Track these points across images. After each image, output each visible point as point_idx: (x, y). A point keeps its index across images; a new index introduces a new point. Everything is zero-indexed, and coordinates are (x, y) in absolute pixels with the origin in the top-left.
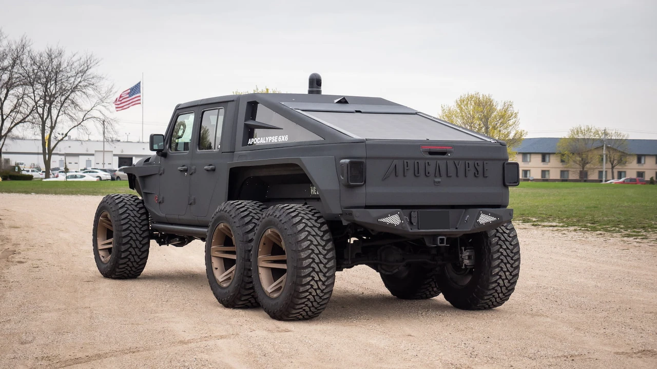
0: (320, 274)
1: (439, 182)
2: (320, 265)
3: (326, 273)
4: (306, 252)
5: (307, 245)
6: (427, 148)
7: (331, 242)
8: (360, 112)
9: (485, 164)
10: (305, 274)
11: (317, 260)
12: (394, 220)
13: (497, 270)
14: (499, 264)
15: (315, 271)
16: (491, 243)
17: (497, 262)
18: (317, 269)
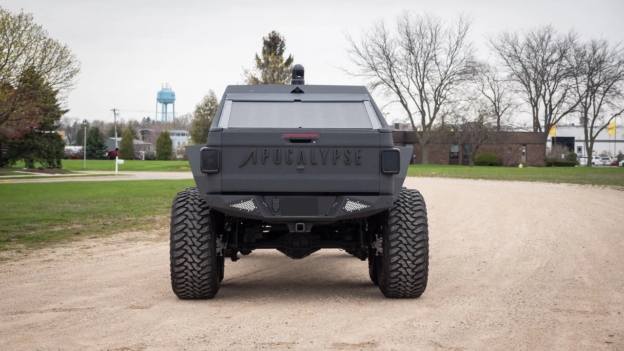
0: (193, 256)
1: (302, 169)
2: (193, 247)
3: (200, 255)
4: (179, 235)
5: (182, 228)
6: (288, 136)
7: (208, 226)
8: (299, 101)
9: (357, 151)
10: (177, 256)
11: (190, 243)
12: (248, 206)
13: (396, 258)
14: (398, 252)
15: (188, 253)
16: (389, 231)
17: (395, 251)
18: (190, 251)
